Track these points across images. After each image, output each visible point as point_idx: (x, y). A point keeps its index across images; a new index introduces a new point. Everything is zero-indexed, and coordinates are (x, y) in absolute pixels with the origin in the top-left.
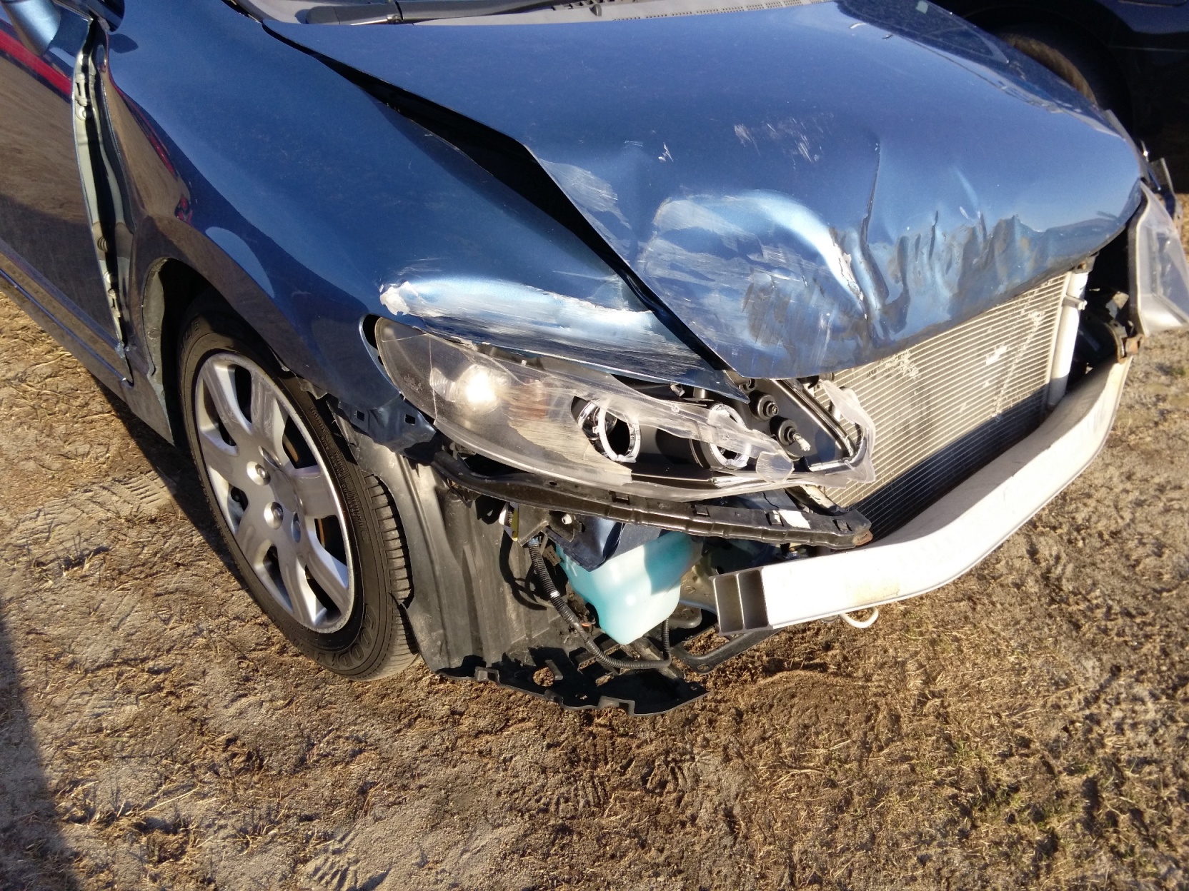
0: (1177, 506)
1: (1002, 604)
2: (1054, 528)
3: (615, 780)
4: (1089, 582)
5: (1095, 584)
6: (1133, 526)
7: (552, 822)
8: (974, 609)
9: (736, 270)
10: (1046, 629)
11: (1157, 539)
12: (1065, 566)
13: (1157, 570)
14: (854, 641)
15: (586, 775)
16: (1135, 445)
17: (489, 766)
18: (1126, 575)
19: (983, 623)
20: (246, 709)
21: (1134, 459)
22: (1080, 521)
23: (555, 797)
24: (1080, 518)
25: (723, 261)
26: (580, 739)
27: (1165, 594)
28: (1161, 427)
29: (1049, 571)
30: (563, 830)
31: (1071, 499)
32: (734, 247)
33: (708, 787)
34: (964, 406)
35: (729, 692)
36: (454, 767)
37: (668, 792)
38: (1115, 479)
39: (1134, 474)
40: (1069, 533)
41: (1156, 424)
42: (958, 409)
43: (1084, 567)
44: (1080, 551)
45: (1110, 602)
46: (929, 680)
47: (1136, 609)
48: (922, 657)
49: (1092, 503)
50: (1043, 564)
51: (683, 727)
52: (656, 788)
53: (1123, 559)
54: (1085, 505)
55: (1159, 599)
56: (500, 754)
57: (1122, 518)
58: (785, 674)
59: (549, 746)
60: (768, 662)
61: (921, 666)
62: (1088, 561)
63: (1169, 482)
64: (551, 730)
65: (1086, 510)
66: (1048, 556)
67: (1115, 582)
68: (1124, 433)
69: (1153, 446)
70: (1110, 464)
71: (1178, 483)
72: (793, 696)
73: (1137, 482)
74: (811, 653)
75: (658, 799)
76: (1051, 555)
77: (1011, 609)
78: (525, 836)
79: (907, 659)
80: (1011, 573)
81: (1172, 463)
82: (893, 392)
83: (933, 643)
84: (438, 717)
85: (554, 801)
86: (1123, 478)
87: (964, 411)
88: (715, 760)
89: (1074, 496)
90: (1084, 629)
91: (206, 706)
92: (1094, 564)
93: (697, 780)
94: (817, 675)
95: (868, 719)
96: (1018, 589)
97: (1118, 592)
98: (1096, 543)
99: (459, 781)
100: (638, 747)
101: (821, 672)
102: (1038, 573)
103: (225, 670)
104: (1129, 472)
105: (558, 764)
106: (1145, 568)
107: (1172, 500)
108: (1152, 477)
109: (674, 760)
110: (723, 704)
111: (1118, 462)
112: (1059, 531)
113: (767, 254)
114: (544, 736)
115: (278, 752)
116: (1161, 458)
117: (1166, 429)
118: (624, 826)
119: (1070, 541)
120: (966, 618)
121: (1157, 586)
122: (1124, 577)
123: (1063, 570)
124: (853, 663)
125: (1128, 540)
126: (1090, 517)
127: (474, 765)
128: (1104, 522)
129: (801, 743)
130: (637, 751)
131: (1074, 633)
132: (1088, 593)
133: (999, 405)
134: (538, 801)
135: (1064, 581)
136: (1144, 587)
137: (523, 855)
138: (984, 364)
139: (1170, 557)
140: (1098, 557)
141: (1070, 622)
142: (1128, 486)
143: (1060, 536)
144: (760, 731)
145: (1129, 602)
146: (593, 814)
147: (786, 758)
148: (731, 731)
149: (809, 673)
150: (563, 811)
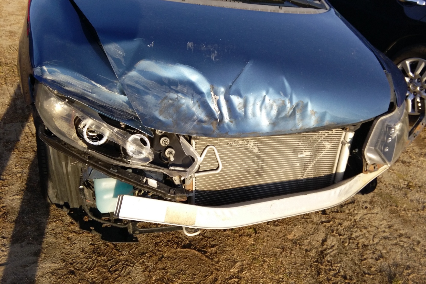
0: (402, 244)
1: (294, 255)
2: (340, 235)
3: (103, 263)
4: (339, 260)
5: (340, 261)
6: (375, 245)
7: (70, 269)
8: (281, 253)
9: (163, 90)
10: (305, 271)
11: (382, 254)
12: (333, 250)
13: (371, 265)
14: (225, 247)
15: (94, 258)
16: (402, 216)
17: (67, 243)
18: (357, 262)
19: (281, 259)
20: (15, 199)
21: (398, 220)
22: (353, 236)
23: (79, 261)
24: (354, 235)
25: (159, 85)
26: (102, 246)
27: (367, 275)
28: (419, 212)
29: (325, 250)
30: (72, 272)
31: (357, 227)
32: (166, 82)
33: (130, 278)
34: (283, 170)
35: (165, 249)
36: (56, 239)
37: (115, 274)
38: (383, 226)
39: (393, 226)
40: (345, 239)
41: (418, 210)
42: (281, 170)
43: (341, 253)
44: (344, 247)
45: (341, 270)
46: (241, 271)
47: (350, 276)
48: (245, 262)
49: (365, 231)
50: (325, 247)
51: (139, 255)
52: (112, 271)
53: (360, 256)
54: (361, 231)
55: (363, 276)
56: (74, 241)
57: (373, 241)
58: (189, 250)
59: (91, 244)
60: (187, 244)
61: (243, 265)
62: (345, 252)
63: (406, 234)
64: (96, 240)
65: (360, 233)
66: (329, 244)
67: (350, 264)
68: (400, 210)
69: (410, 218)
70: (385, 219)
71: (410, 236)
72: (185, 258)
73: (392, 230)
74: (205, 246)
75: (110, 275)
76: (331, 244)
77: (297, 258)
78: (59, 269)
79: (239, 261)
80: (308, 246)
81: (414, 227)
82: (242, 154)
83: (254, 259)
84: (66, 222)
85: (77, 262)
86: (387, 226)
87: (283, 172)
88: (140, 269)
89: (359, 226)
90: (321, 276)
91: (5, 194)
92: (346, 254)
93: (128, 274)
94: (200, 254)
95: (206, 276)
96: (306, 252)
97: (348, 268)
98: (353, 246)
99: (54, 244)
100: (119, 255)
101: (202, 254)
102: (320, 249)
103: (19, 185)
104: (391, 225)
105: (89, 251)
106: (366, 263)
107: (402, 241)
108: (400, 230)
109: (127, 264)
110: (159, 252)
111: (390, 220)
112: (341, 237)
113: (179, 88)
114: (92, 240)
115: (13, 215)
116: (410, 224)
117: (421, 214)
118: (92, 279)
119: (343, 242)
120: (276, 255)
121: (366, 271)
122: (355, 263)
123: (331, 252)
124: (217, 255)
125: (368, 250)
126: (359, 236)
127: (63, 241)
128: (364, 240)
129: (175, 276)
130: (117, 257)
131: (316, 276)
132: (334, 264)
133: (305, 175)
134: (72, 260)
135: (328, 256)
136: (361, 269)
137: (53, 275)
138: (297, 156)
139: (381, 262)
140: (350, 252)
141: (318, 271)
142: (387, 230)
143: (340, 239)
144: (164, 266)
145: (350, 273)
146: (85, 271)
147: (165, 279)
148: (154, 262)
149: (197, 253)
150: (77, 266)
